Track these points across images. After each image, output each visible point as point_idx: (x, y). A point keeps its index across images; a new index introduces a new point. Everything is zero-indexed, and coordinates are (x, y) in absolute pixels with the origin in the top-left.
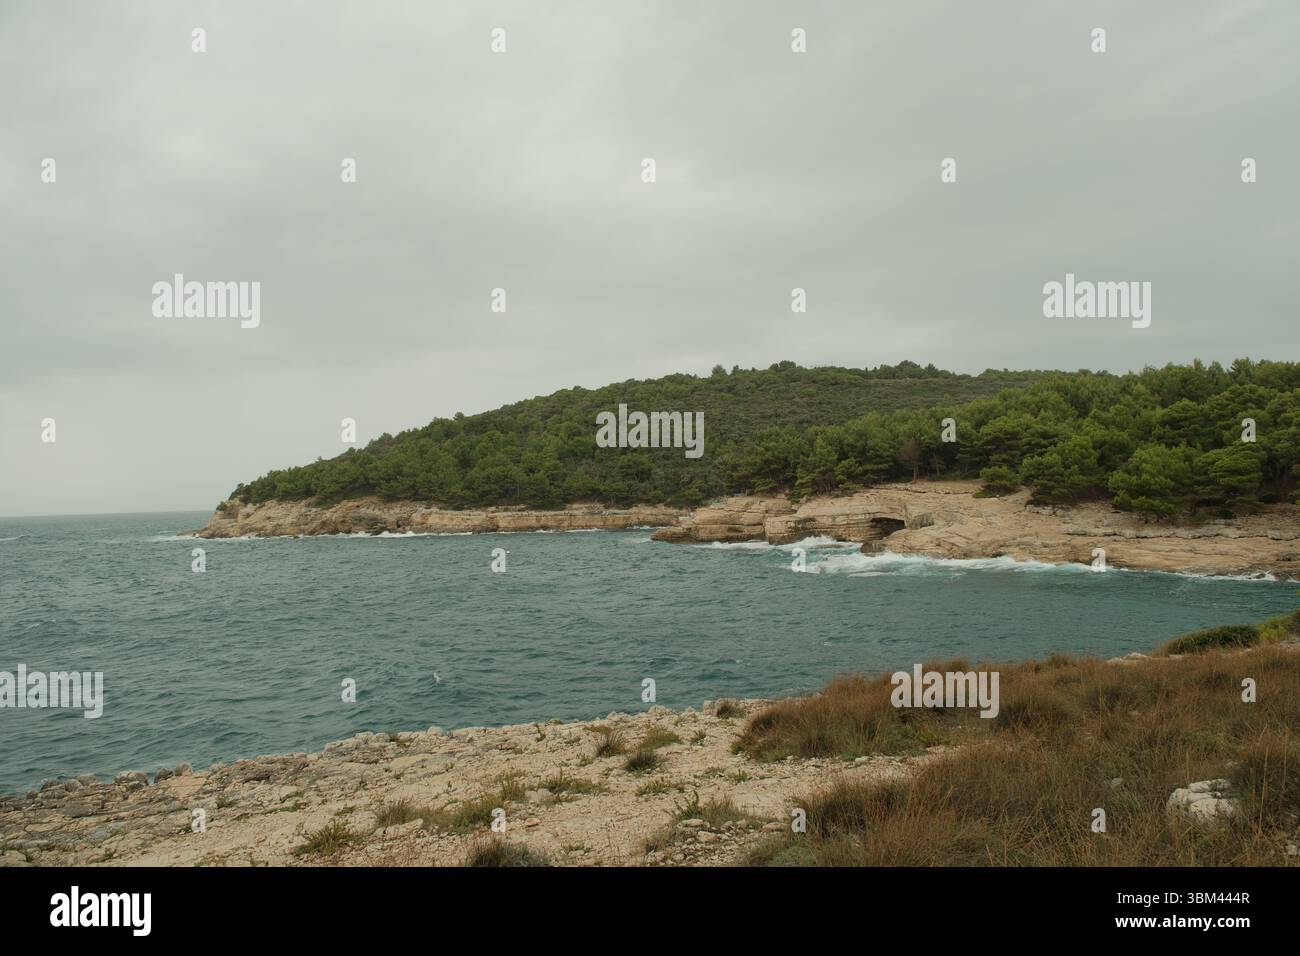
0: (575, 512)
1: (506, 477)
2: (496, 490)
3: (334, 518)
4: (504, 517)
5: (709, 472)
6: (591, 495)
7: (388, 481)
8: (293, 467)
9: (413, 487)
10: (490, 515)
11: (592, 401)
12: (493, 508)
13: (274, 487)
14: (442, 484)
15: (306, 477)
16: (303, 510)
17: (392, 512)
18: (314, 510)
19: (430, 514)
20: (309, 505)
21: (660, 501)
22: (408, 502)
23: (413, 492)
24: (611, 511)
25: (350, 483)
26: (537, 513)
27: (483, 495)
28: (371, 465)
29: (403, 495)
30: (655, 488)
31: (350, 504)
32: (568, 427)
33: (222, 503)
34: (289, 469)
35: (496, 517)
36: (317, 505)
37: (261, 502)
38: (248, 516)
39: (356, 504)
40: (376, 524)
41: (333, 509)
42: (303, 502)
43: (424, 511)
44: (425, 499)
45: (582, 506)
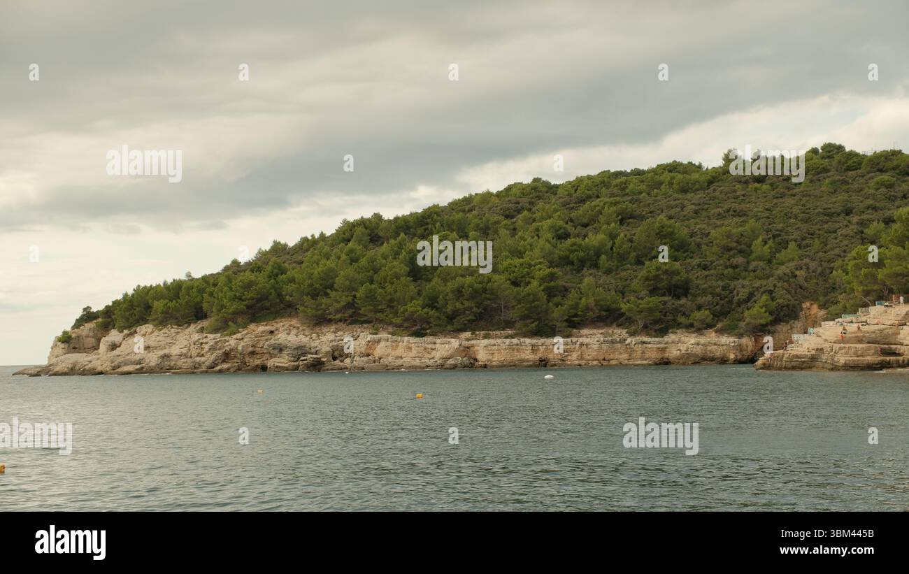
0: (585, 340)
1: (484, 290)
2: (471, 308)
3: (240, 348)
4: (487, 347)
5: (775, 286)
6: (607, 317)
7: (314, 295)
8: (170, 281)
9: (351, 305)
10: (466, 343)
11: (570, 195)
12: (468, 334)
13: (148, 307)
14: (391, 300)
15: (194, 292)
16: (196, 337)
17: (324, 339)
18: (211, 336)
19: (379, 341)
20: (202, 330)
21: (709, 326)
22: (344, 326)
23: (351, 311)
24: (639, 339)
25: (259, 300)
26: (534, 341)
27: (451, 318)
28: (284, 276)
29: (338, 316)
30: (699, 308)
31: (261, 328)
32: (552, 227)
33: (65, 333)
34: (165, 284)
35: (473, 346)
36: (215, 330)
37: (130, 327)
38: (114, 347)
39: (269, 328)
40: (304, 354)
41: (239, 336)
42: (192, 327)
43: (369, 337)
44: (369, 322)
45: (595, 331)
